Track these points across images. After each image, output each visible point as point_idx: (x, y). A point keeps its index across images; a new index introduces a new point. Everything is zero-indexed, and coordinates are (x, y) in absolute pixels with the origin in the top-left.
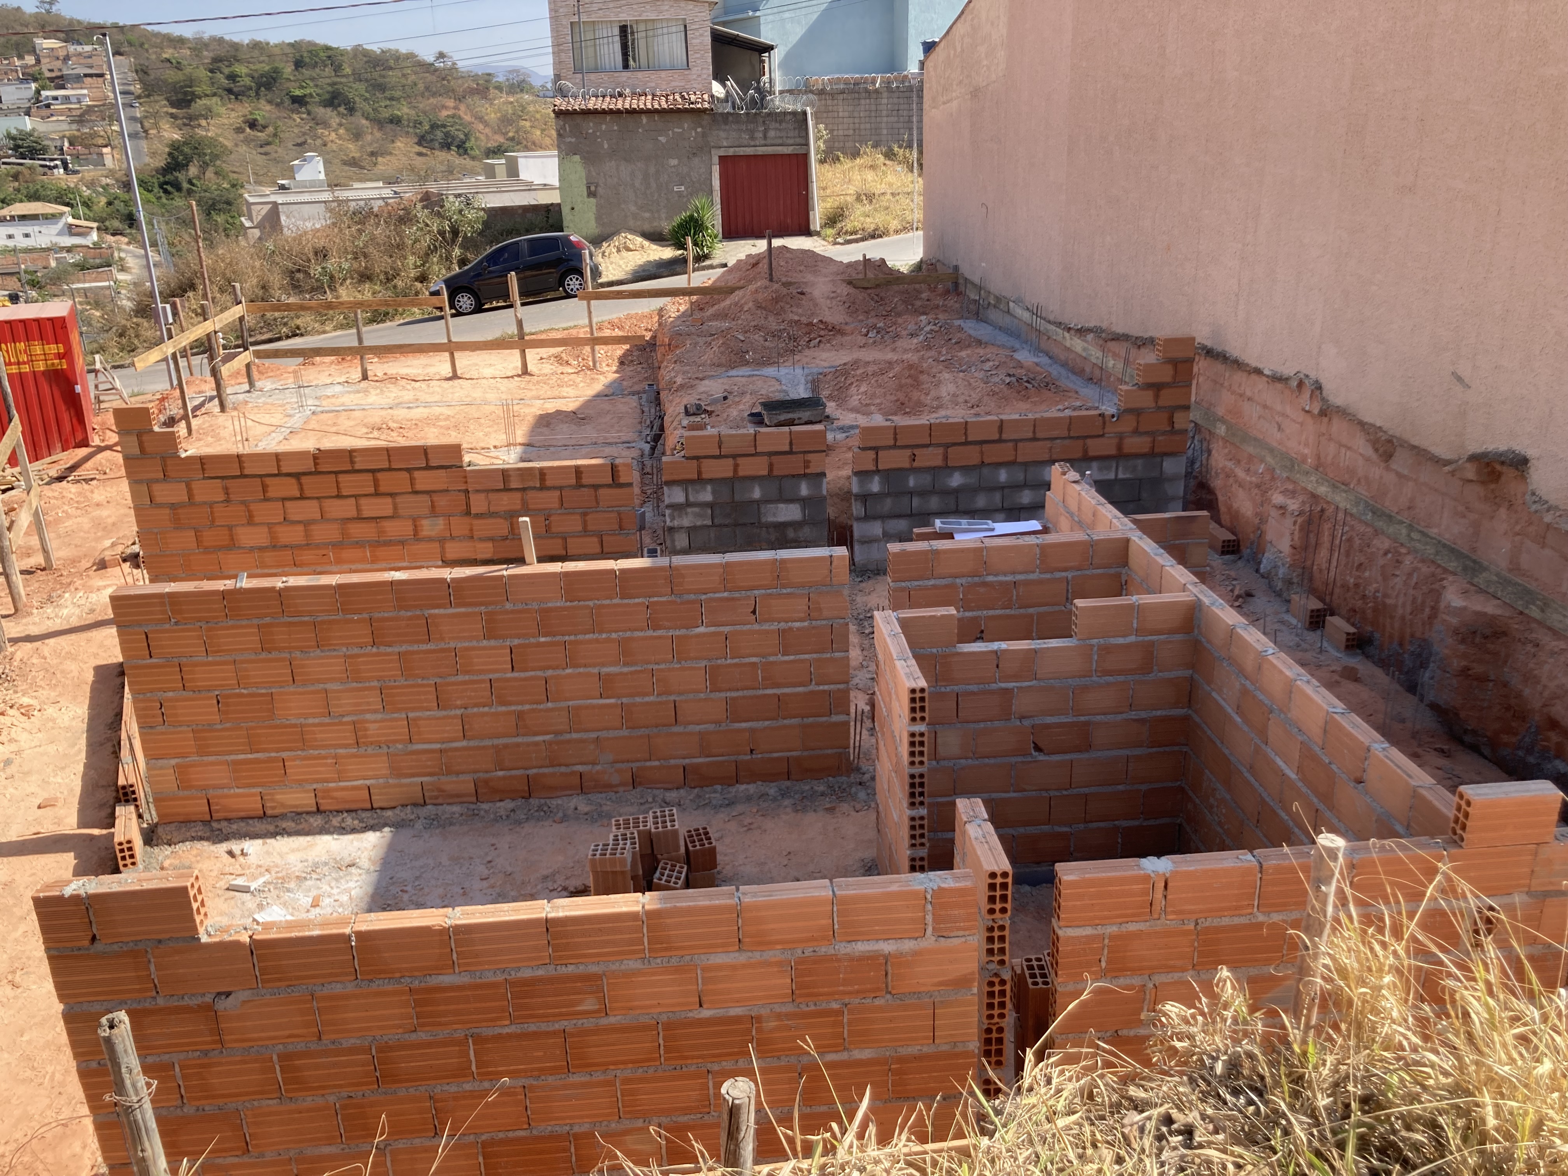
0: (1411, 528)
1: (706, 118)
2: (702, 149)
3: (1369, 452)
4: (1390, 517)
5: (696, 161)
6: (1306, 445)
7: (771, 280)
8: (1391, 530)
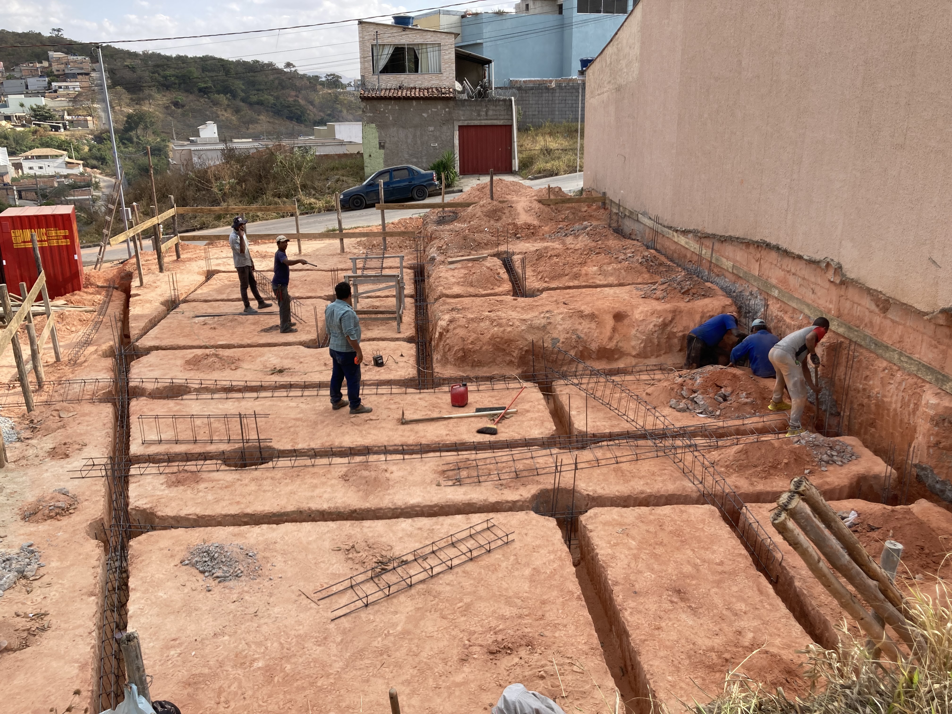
0: (901, 354)
1: (451, 104)
2: (449, 121)
3: (873, 307)
4: (887, 347)
5: (445, 128)
6: (831, 302)
7: (492, 198)
8: (887, 355)
